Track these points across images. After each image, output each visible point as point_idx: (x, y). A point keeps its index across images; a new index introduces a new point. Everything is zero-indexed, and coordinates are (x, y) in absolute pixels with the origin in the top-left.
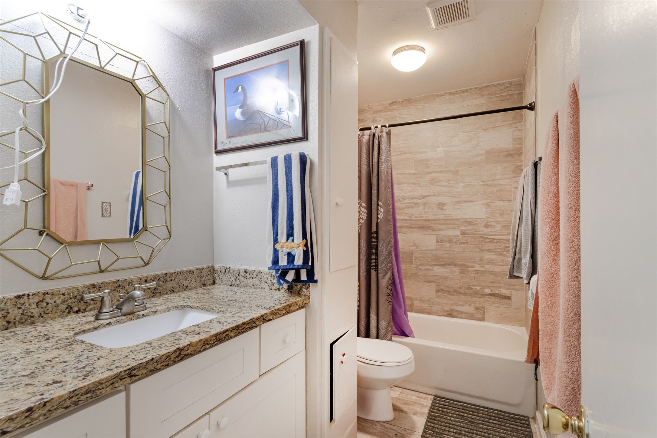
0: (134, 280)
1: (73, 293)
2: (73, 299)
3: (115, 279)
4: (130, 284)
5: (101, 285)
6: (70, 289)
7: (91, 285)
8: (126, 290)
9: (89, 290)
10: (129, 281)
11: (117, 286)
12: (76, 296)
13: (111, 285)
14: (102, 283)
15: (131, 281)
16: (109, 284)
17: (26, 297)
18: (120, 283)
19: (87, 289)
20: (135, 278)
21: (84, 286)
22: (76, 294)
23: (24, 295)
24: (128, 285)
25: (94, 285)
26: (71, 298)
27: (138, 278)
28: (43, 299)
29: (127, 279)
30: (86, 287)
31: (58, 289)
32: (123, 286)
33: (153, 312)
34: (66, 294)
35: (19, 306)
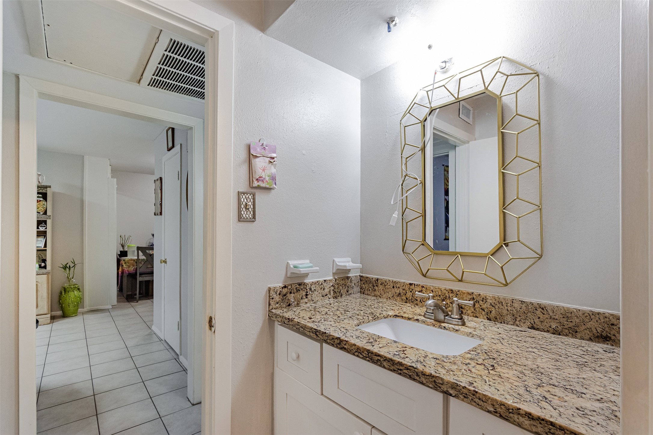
0: (488, 297)
1: (438, 292)
2: (438, 297)
3: (470, 291)
4: (485, 301)
5: (458, 293)
6: (436, 288)
7: (450, 290)
8: (480, 305)
9: (449, 294)
10: (483, 297)
11: (471, 298)
12: (440, 295)
13: (466, 295)
14: (458, 291)
15: (485, 298)
16: (464, 293)
17: (413, 285)
18: (474, 296)
19: (447, 292)
20: (490, 296)
21: (445, 289)
22: (440, 294)
23: (413, 284)
24: (482, 301)
25: (452, 290)
26: (437, 296)
27: (493, 297)
28: (422, 290)
29: (481, 294)
30: (447, 291)
31: (429, 286)
32: (477, 300)
33: (454, 329)
34: (434, 291)
35: (411, 290)
